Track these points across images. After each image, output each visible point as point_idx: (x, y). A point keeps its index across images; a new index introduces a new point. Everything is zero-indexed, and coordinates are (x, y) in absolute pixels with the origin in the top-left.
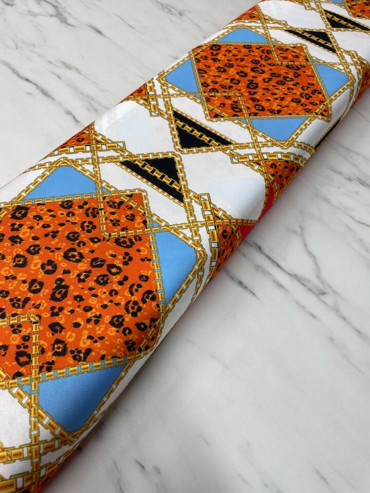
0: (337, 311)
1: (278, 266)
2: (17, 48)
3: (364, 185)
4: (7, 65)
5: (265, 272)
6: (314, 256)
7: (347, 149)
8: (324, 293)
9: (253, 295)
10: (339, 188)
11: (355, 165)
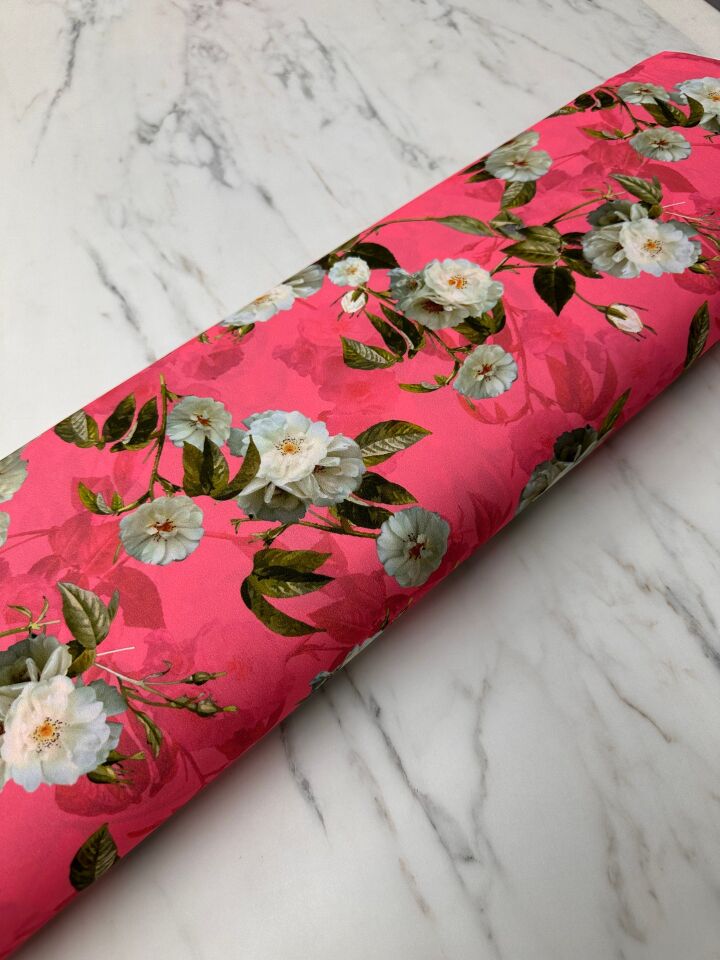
0: (482, 910)
1: (400, 766)
2: (124, 225)
3: (675, 610)
4: (95, 256)
5: (366, 775)
6: (486, 761)
7: (672, 510)
8: (469, 859)
9: (318, 820)
10: (614, 603)
11: (673, 555)
